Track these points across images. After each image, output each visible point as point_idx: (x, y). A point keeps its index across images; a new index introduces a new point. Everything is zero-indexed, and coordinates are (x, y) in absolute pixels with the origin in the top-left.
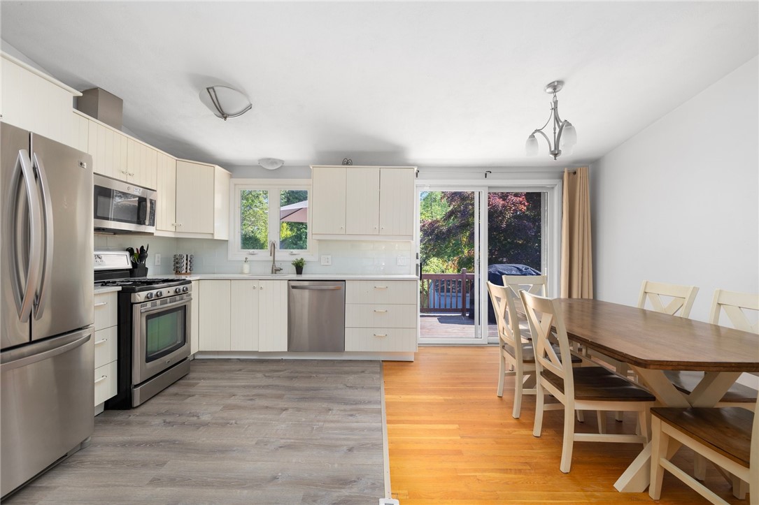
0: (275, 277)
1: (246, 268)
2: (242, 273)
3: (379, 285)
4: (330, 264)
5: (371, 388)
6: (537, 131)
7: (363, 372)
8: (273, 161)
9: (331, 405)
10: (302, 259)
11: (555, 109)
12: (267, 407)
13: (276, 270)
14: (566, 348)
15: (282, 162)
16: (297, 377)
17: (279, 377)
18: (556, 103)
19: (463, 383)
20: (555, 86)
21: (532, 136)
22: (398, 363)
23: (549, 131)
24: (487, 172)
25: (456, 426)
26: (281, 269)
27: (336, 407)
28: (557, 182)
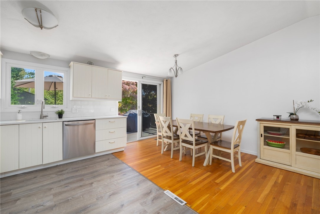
0: (42, 121)
1: (20, 116)
2: (16, 120)
3: (111, 120)
4: (77, 112)
5: (119, 164)
6: (171, 68)
7: (108, 159)
8: (42, 54)
9: (112, 174)
10: (62, 110)
11: (176, 62)
12: (81, 186)
13: (44, 117)
14: (193, 132)
15: (49, 56)
16: (78, 170)
17: (68, 173)
18: (176, 61)
19: (149, 153)
20: (176, 56)
21: (170, 69)
22: (120, 152)
23: (175, 69)
24: (143, 76)
25: (160, 166)
26: (48, 116)
27: (115, 174)
28: (162, 83)
